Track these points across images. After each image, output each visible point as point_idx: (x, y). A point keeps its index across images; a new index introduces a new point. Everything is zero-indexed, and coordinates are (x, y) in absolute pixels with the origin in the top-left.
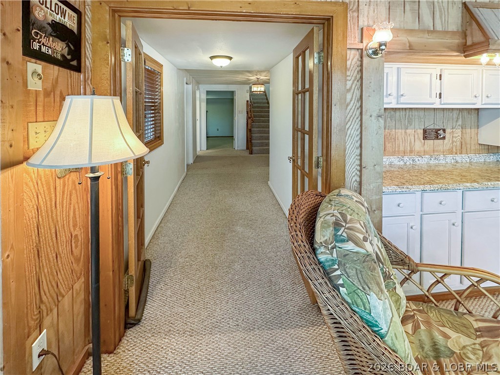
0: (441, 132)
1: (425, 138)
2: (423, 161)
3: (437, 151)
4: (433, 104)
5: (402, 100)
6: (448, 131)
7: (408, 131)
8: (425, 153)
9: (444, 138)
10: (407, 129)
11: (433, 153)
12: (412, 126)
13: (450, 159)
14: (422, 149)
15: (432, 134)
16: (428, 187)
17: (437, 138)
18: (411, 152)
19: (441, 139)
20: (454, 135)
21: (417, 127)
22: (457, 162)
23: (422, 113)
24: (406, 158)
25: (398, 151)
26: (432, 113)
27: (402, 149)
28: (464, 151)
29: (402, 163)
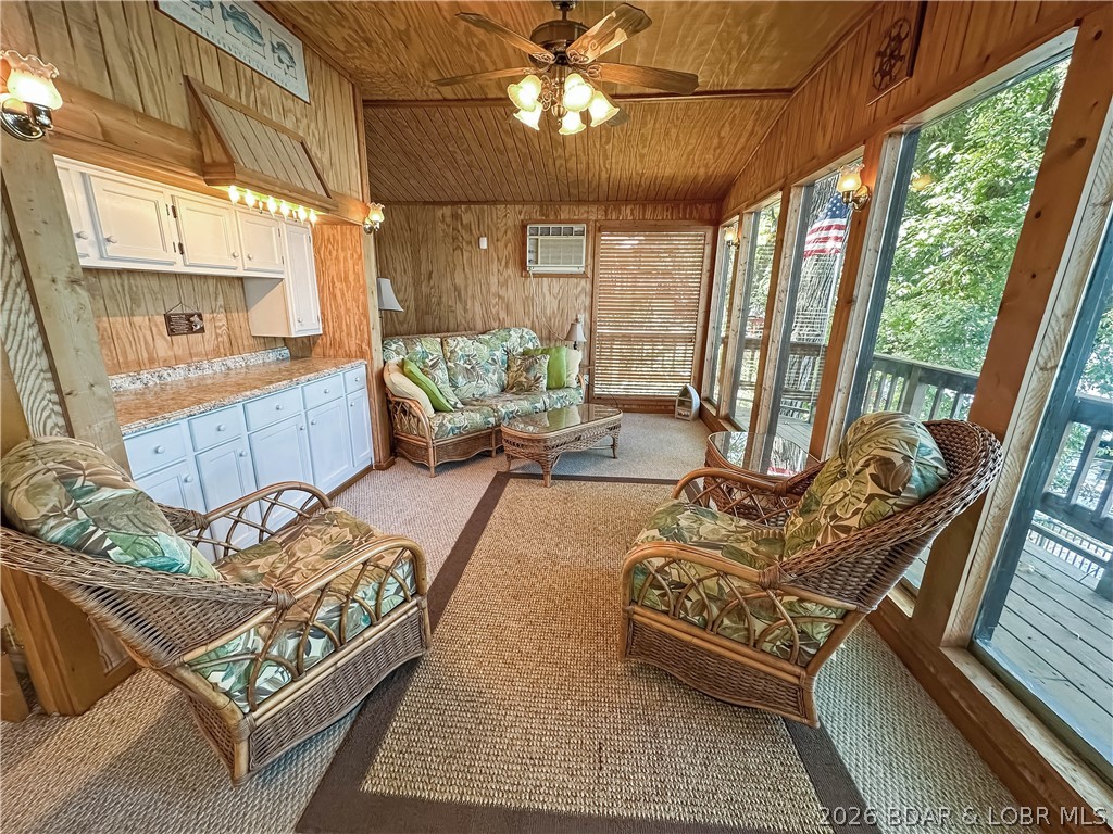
0: (195, 319)
1: (171, 332)
2: (176, 376)
3: (197, 355)
4: (171, 264)
6: (206, 316)
7: (137, 320)
8: (178, 360)
9: (202, 330)
10: (133, 315)
11: (190, 359)
12: (143, 309)
13: (218, 365)
14: (171, 353)
15: (182, 324)
16: (196, 410)
17: (191, 330)
18: (152, 361)
19: (197, 332)
20: (215, 324)
21: (151, 311)
22: (229, 369)
23: (154, 283)
24: (145, 375)
25: (126, 362)
26: (173, 282)
27: (131, 357)
28: (235, 349)
29: (139, 385)
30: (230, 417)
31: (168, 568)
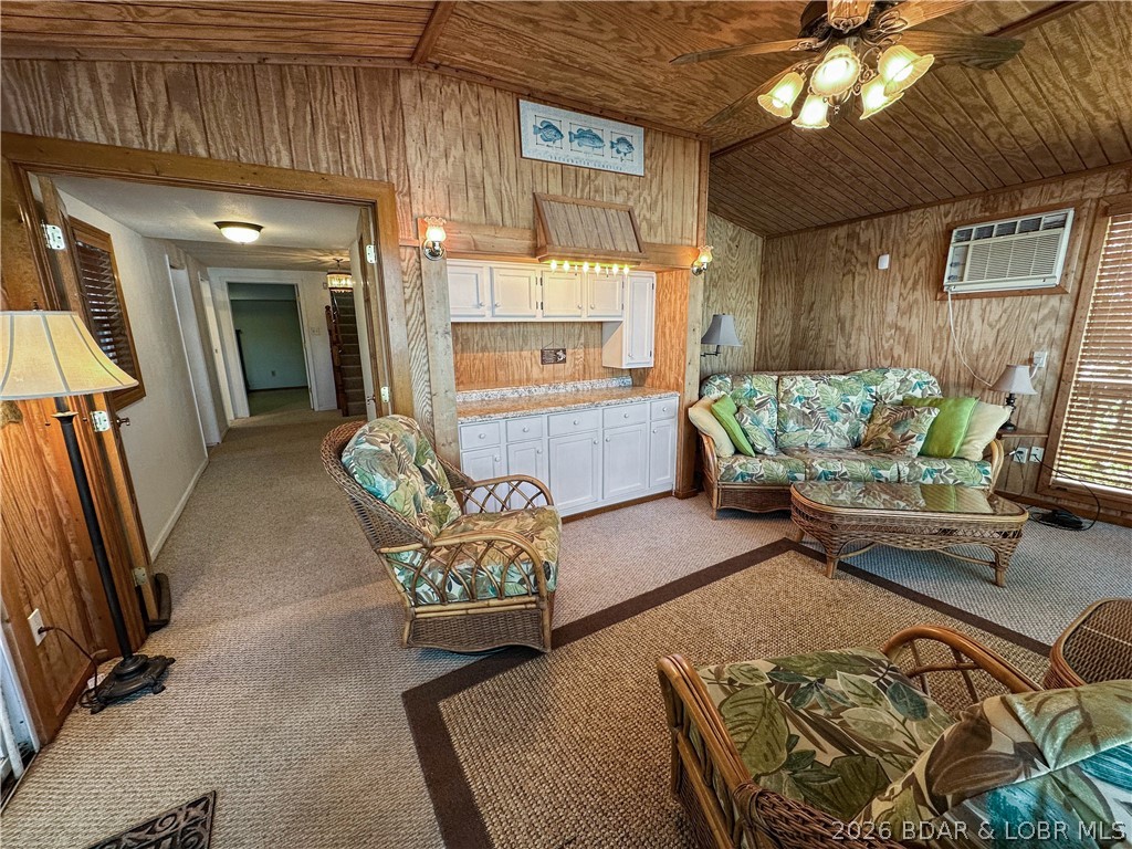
0: (560, 353)
1: (543, 362)
2: (539, 391)
3: (558, 378)
5: (497, 311)
6: (569, 351)
7: (524, 353)
8: (544, 381)
9: (564, 361)
10: (522, 350)
11: (553, 381)
12: (528, 347)
13: (570, 387)
14: (541, 376)
15: (552, 356)
16: (511, 414)
17: (556, 361)
18: (528, 380)
19: (560, 362)
20: (575, 356)
21: (534, 347)
22: (578, 390)
23: (538, 329)
24: (521, 389)
25: (513, 380)
26: (551, 327)
27: (516, 377)
28: (587, 375)
29: (516, 395)
30: (535, 423)
31: (375, 495)
